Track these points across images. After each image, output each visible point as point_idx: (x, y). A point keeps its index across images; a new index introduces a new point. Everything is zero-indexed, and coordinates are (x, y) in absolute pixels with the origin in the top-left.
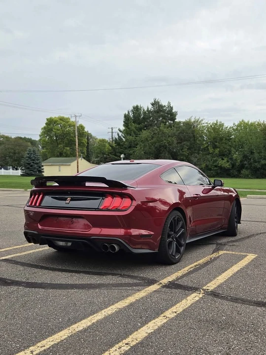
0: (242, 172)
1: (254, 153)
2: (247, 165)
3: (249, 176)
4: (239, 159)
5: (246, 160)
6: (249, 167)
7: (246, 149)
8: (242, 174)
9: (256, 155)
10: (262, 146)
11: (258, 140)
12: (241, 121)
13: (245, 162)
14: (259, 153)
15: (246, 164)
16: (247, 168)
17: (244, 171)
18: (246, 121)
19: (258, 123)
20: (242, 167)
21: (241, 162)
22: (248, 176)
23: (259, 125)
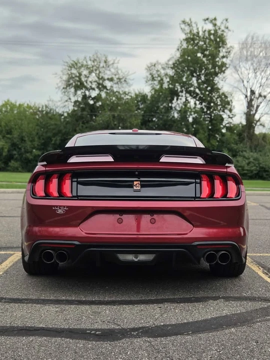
0: (10, 164)
1: (25, 141)
2: (17, 156)
3: (20, 169)
4: (6, 148)
5: (15, 149)
6: (19, 158)
7: (15, 136)
8: (9, 166)
9: (28, 144)
10: (34, 133)
11: (31, 125)
12: (6, 101)
13: (15, 152)
14: (31, 141)
15: (15, 155)
16: (16, 160)
17: (13, 163)
18: (13, 102)
19: (28, 105)
20: (10, 157)
21: (9, 151)
22: (18, 169)
23: (29, 107)
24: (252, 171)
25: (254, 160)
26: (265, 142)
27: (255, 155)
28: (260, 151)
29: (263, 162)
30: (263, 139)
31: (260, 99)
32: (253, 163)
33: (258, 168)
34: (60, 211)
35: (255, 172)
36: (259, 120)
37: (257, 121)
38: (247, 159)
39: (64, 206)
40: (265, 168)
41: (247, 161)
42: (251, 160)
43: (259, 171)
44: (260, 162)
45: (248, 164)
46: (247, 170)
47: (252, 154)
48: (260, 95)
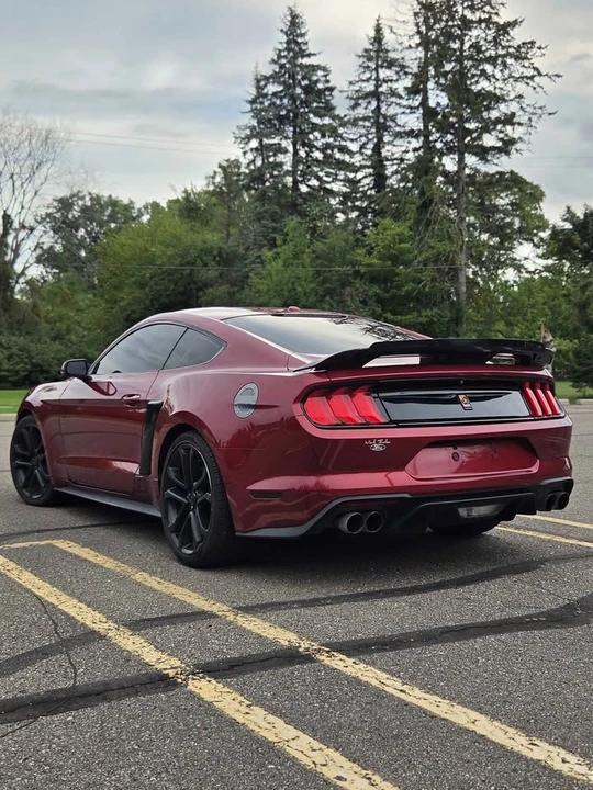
24: (17, 372)
25: (19, 350)
26: (38, 315)
27: (21, 340)
28: (29, 333)
29: (38, 354)
30: (32, 310)
31: (22, 234)
32: (18, 356)
33: (28, 367)
34: (376, 447)
35: (23, 374)
36: (23, 273)
37: (19, 276)
38: (6, 348)
39: (384, 439)
40: (41, 367)
41: (6, 353)
42: (15, 350)
43: (31, 372)
44: (33, 354)
45: (10, 357)
46: (8, 370)
47: (14, 338)
48: (23, 227)
